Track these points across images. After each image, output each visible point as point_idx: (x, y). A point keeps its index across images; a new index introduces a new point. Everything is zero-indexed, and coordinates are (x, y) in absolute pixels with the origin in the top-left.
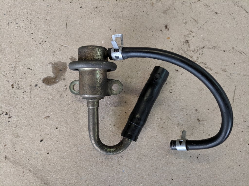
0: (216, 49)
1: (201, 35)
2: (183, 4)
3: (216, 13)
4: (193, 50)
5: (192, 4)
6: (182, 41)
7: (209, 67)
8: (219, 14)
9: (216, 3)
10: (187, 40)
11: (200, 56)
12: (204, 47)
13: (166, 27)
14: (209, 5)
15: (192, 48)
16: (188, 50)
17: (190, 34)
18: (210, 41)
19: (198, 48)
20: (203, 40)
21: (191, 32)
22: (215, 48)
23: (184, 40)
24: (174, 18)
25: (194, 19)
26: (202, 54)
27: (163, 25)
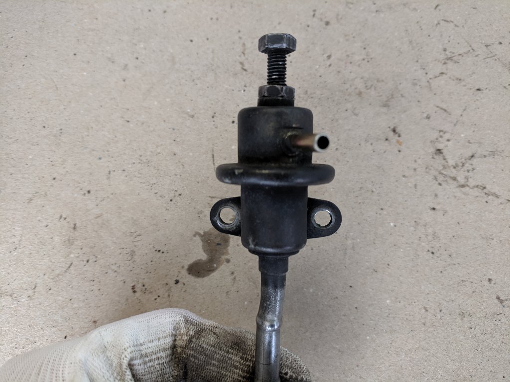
0: (496, 157)
1: (462, 135)
2: (415, 84)
3: (478, 90)
4: (454, 164)
5: (431, 81)
6: (430, 151)
7: (493, 191)
8: (484, 91)
9: (474, 73)
10: (438, 148)
11: (470, 174)
12: (472, 156)
13: (394, 131)
14: (462, 78)
15: (451, 162)
16: (444, 167)
17: (441, 137)
18: (480, 143)
19: (463, 160)
20: (467, 144)
21: (441, 134)
22: (493, 153)
23: (433, 150)
24: (405, 111)
25: (442, 109)
26: (473, 169)
27: (388, 129)
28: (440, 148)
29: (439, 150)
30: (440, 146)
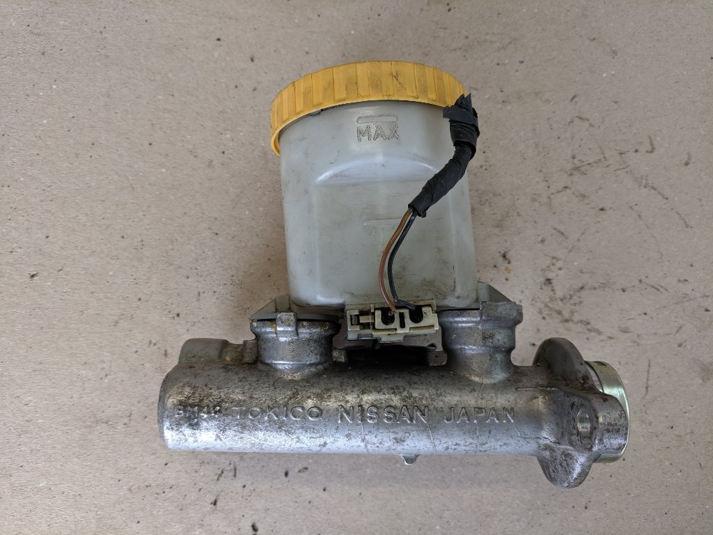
0: (606, 289)
1: (576, 264)
2: (534, 200)
3: (602, 209)
4: (561, 296)
5: (552, 196)
6: (538, 281)
7: (596, 327)
8: (608, 212)
9: (601, 188)
10: (548, 277)
11: (577, 308)
12: (582, 288)
13: (504, 256)
14: (587, 195)
15: (559, 294)
16: (552, 299)
17: (553, 264)
18: (593, 273)
19: (572, 292)
20: (579, 274)
21: (554, 261)
22: (604, 286)
23: (542, 279)
24: (519, 234)
25: (559, 231)
26: (581, 302)
27: (499, 254)
28: (550, 278)
29: (549, 280)
30: (550, 275)
